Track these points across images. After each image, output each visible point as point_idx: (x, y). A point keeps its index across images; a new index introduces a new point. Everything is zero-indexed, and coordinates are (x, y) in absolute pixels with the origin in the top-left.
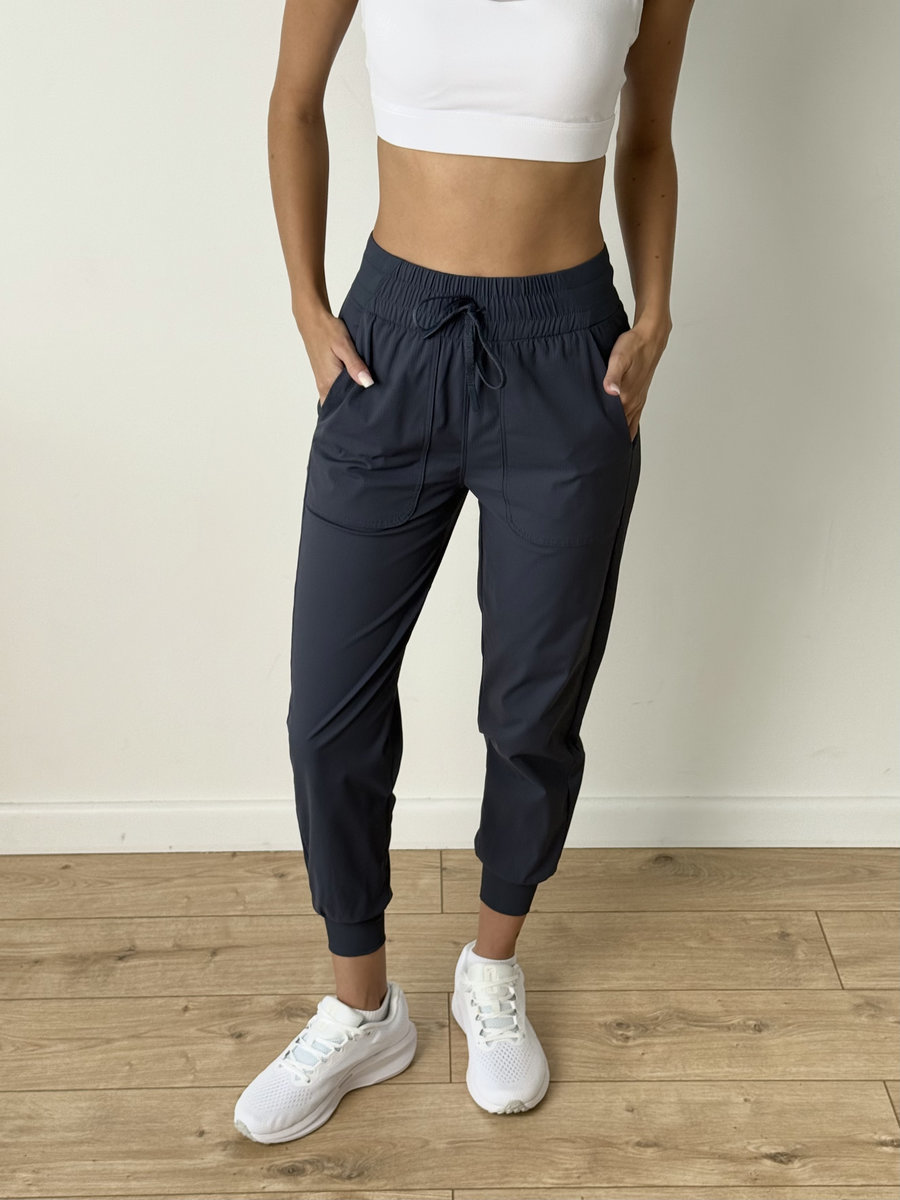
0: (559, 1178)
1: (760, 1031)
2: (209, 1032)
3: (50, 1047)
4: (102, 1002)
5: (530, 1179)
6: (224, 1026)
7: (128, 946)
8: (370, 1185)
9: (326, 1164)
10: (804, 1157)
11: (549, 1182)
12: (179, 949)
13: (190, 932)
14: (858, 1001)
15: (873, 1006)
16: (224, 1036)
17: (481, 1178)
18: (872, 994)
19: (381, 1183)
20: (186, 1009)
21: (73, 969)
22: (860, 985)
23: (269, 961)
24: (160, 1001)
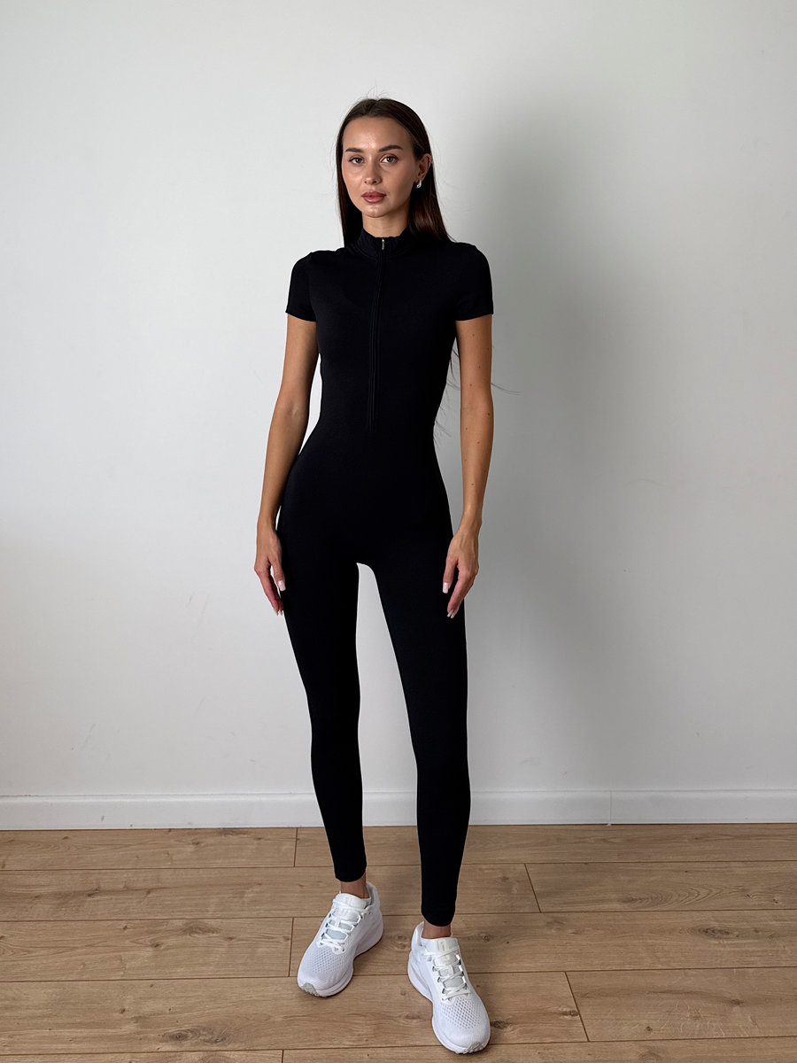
0: (354, 1041)
1: (488, 940)
2: (138, 943)
3: (35, 952)
4: (73, 923)
5: (336, 1042)
6: (147, 939)
7: (95, 887)
8: (230, 1047)
9: (201, 1032)
10: (512, 1024)
11: (347, 1043)
12: (127, 889)
13: (135, 879)
14: (550, 920)
15: (559, 923)
16: (147, 946)
17: (302, 1042)
18: (559, 915)
19: (236, 1046)
20: (125, 928)
21: (58, 902)
22: (551, 909)
23: (182, 898)
24: (110, 923)
